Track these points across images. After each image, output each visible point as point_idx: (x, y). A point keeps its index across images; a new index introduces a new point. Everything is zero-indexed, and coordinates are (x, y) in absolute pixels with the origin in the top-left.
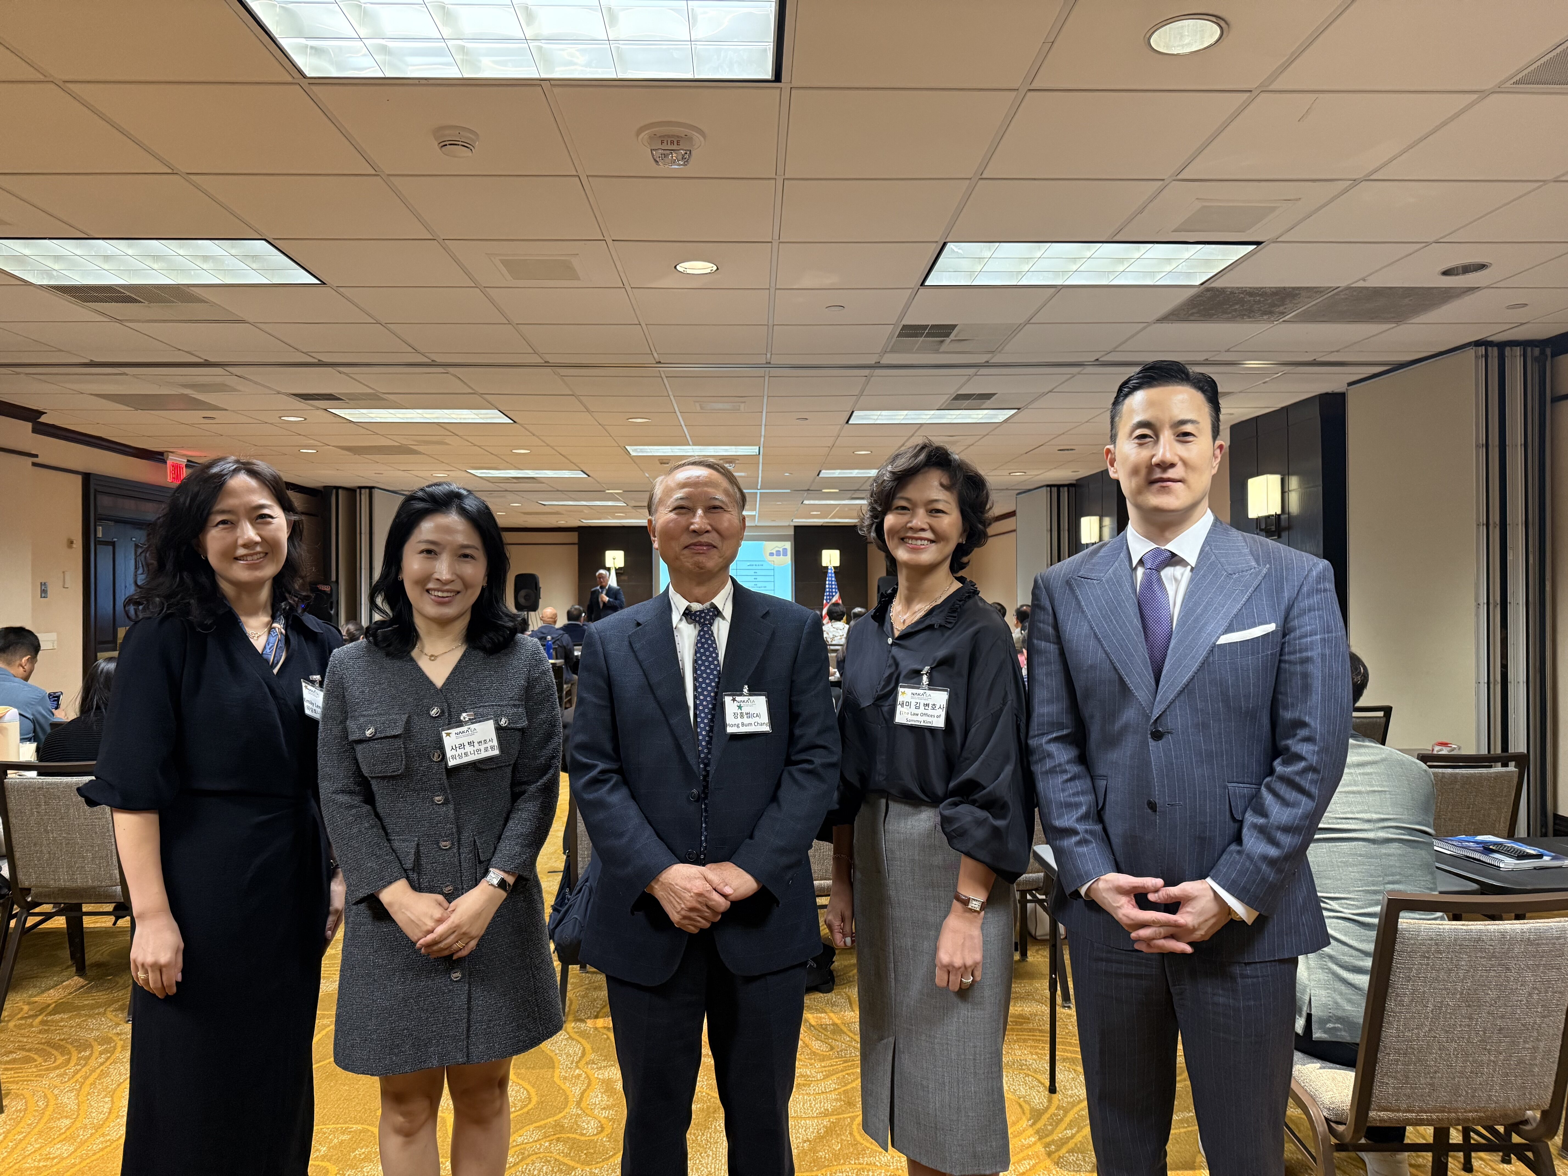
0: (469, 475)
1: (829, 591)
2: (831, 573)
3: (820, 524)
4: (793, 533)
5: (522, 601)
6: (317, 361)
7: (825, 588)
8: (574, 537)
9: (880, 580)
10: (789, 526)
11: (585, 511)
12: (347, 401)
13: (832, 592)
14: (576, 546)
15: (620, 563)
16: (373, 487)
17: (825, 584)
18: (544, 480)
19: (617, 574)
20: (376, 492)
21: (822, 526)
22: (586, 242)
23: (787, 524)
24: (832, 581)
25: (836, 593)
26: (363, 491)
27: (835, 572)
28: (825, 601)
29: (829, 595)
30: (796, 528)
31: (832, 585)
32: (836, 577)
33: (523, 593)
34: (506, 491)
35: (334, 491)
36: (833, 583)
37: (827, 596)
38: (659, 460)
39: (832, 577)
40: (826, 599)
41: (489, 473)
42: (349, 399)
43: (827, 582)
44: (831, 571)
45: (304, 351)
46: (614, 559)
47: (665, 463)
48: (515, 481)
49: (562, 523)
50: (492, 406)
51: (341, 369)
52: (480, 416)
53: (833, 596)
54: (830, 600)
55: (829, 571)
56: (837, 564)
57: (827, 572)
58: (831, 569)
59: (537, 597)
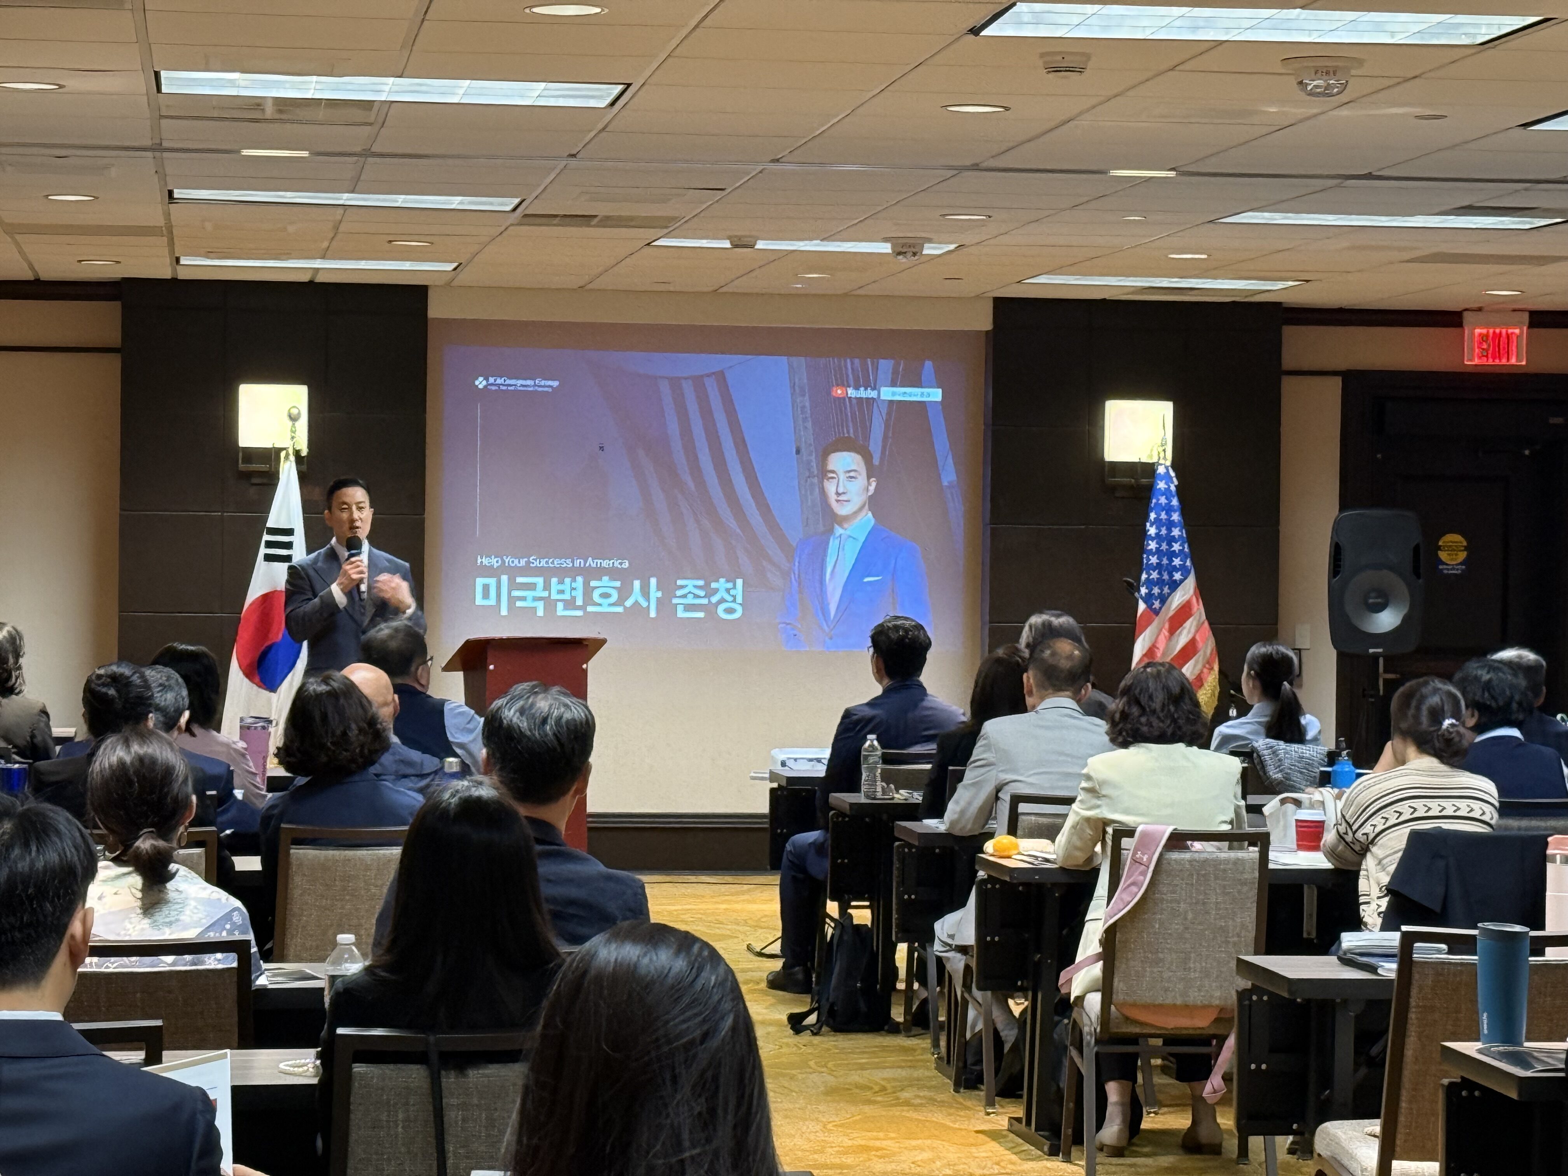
1: (1158, 566)
2: (1167, 493)
7: (1143, 553)
8: (102, 323)
13: (1172, 570)
14: (115, 359)
17: (1145, 537)
19: (303, 475)
24: (1170, 525)
25: (1186, 574)
28: (1142, 606)
29: (1160, 582)
31: (1171, 540)
32: (1184, 510)
36: (1176, 532)
37: (1150, 583)
39: (1169, 509)
40: (1148, 599)
43: (1152, 530)
53: (1174, 585)
54: (1163, 599)
55: (1161, 485)
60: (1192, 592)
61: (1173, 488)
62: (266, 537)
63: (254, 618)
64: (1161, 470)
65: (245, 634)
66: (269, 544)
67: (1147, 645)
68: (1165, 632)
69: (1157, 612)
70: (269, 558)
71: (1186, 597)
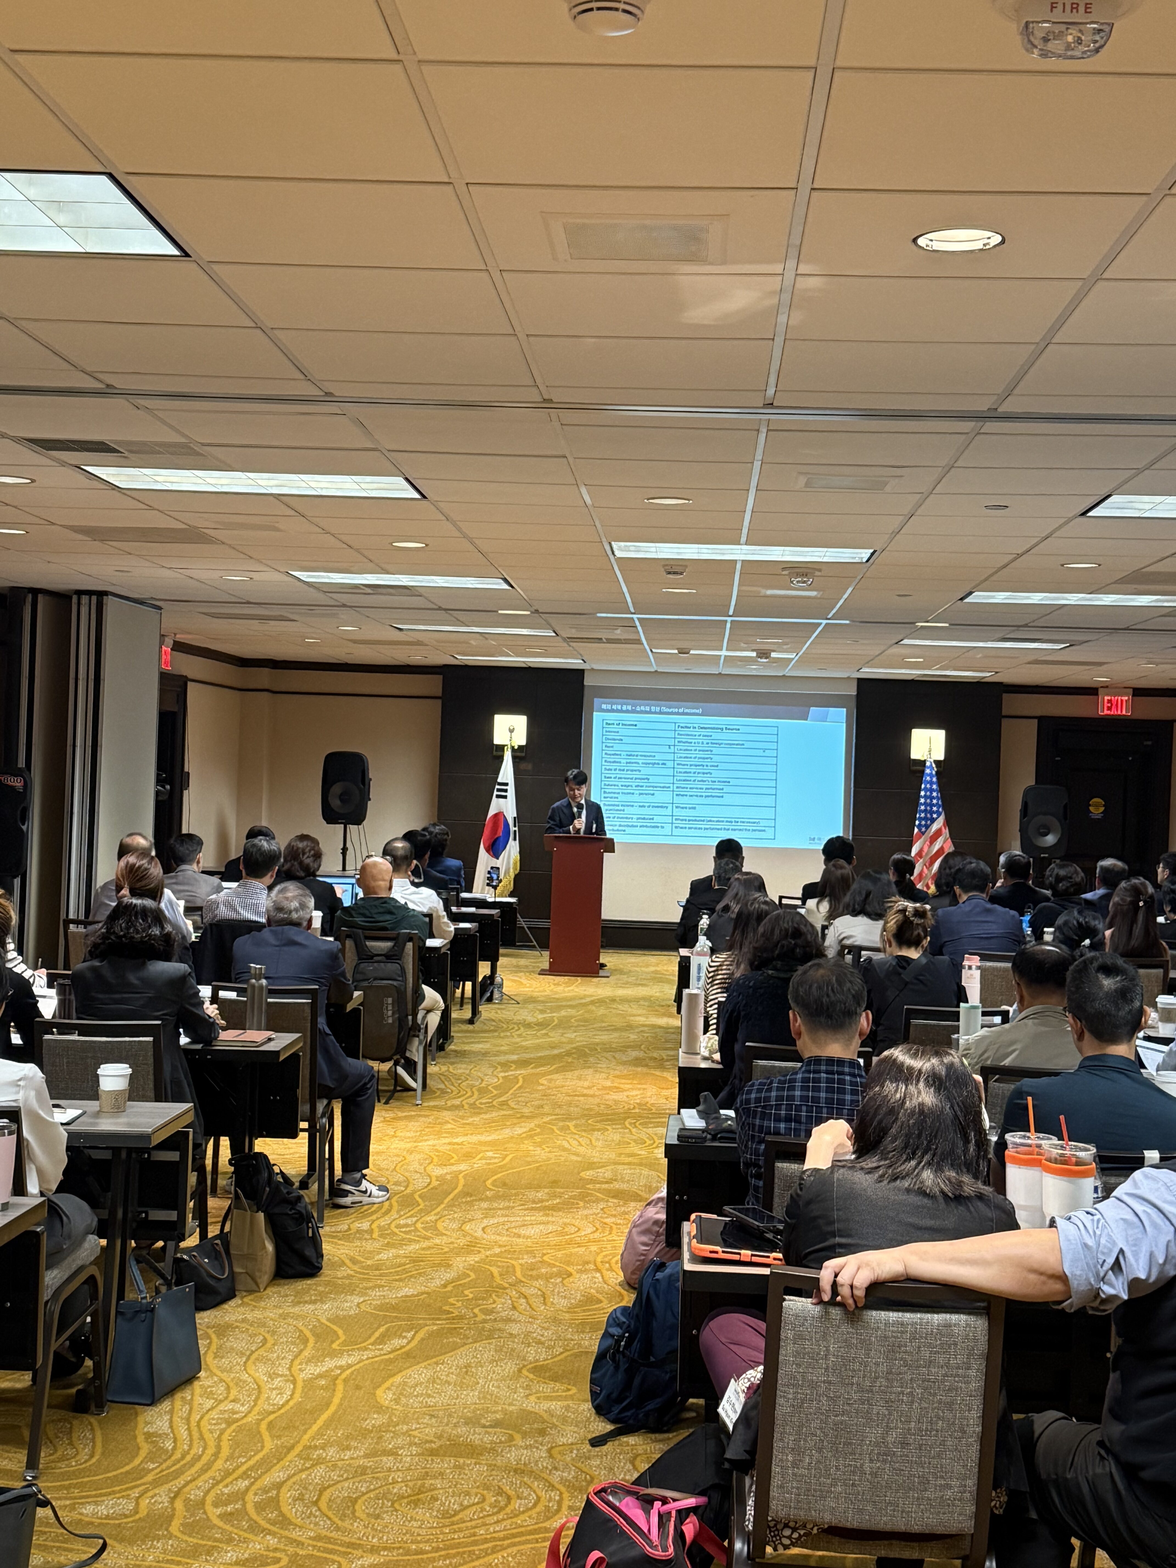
0: (290, 579)
1: (925, 811)
2: (931, 775)
3: (910, 678)
4: (855, 693)
5: (335, 803)
6: (104, 386)
7: (917, 804)
8: (434, 685)
9: (1027, 792)
10: (849, 678)
11: (472, 642)
12: (127, 454)
13: (932, 812)
14: (439, 702)
15: (520, 739)
16: (105, 593)
17: (919, 797)
18: (422, 591)
19: (514, 758)
20: (110, 603)
21: (913, 680)
22: (753, 192)
23: (845, 675)
24: (932, 790)
25: (939, 815)
26: (85, 599)
27: (937, 772)
28: (916, 830)
29: (926, 819)
30: (862, 683)
31: (932, 798)
32: (939, 783)
33: (337, 789)
34: (344, 606)
35: (30, 597)
36: (935, 794)
37: (920, 819)
38: (664, 566)
39: (931, 783)
40: (920, 826)
41: (323, 577)
42: (131, 452)
43: (922, 793)
44: (930, 771)
45: (89, 369)
46: (511, 731)
47: (675, 573)
48: (369, 591)
49: (417, 658)
50: (396, 470)
51: (142, 402)
52: (363, 486)
53: (933, 820)
54: (927, 827)
55: (928, 771)
56: (941, 757)
57: (922, 772)
58: (931, 767)
59: (365, 797)
60: (941, 824)
61: (934, 773)
62: (497, 787)
63: (491, 825)
64: (928, 764)
65: (487, 832)
66: (498, 790)
67: (918, 849)
68: (928, 843)
69: (923, 833)
70: (498, 796)
71: (939, 826)
